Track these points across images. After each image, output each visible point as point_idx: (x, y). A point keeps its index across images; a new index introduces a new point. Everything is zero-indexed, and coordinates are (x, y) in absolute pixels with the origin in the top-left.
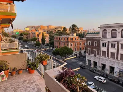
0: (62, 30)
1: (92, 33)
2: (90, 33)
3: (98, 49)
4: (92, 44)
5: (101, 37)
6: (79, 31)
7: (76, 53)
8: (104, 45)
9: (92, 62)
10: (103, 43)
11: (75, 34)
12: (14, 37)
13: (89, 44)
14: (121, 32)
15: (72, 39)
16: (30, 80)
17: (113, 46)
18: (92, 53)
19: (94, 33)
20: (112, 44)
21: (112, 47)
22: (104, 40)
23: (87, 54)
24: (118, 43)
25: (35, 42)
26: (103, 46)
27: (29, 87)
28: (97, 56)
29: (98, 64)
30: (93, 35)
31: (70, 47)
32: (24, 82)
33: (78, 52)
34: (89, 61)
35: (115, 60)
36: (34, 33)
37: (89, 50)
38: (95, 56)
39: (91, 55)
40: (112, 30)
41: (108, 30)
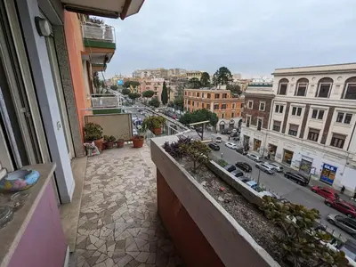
0: (199, 78)
1: (259, 85)
2: (255, 86)
3: (267, 117)
4: (256, 107)
5: (275, 93)
6: (232, 80)
7: (222, 123)
8: (279, 109)
9: (251, 140)
10: (277, 107)
11: (224, 87)
12: (114, 88)
13: (250, 106)
14: (316, 86)
15: (217, 96)
16: (134, 157)
17: (297, 111)
18: (254, 123)
19: (263, 85)
20: (294, 109)
21: (294, 113)
22: (280, 99)
23: (243, 125)
24: (308, 106)
25: (150, 99)
26: (277, 111)
27: (133, 167)
28: (263, 130)
29: (262, 144)
30: (258, 90)
31: (212, 110)
32: (126, 158)
33: (227, 122)
34: (247, 138)
35: (296, 139)
36: (149, 84)
37: (249, 118)
38: (259, 129)
39: (252, 127)
40: (299, 81)
41: (290, 80)
